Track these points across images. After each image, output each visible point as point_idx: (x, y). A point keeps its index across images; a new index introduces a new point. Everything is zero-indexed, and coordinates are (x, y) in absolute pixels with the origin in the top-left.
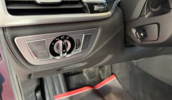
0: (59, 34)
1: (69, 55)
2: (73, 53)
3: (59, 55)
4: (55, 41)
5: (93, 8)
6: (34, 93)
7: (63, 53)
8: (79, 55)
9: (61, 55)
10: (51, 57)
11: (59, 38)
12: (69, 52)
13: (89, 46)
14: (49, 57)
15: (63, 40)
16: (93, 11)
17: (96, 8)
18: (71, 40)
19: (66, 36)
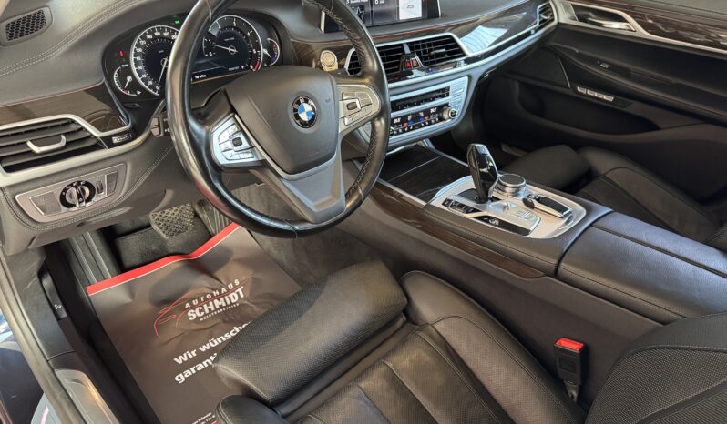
0: (70, 181)
1: (88, 204)
2: (94, 199)
3: (74, 205)
4: (65, 190)
5: (111, 140)
6: (36, 278)
7: (80, 203)
8: (106, 201)
9: (78, 205)
10: (64, 209)
11: (71, 185)
12: (88, 200)
13: (119, 186)
14: (60, 210)
15: (76, 187)
16: (111, 145)
17: (115, 140)
18: (88, 184)
19: (79, 182)
